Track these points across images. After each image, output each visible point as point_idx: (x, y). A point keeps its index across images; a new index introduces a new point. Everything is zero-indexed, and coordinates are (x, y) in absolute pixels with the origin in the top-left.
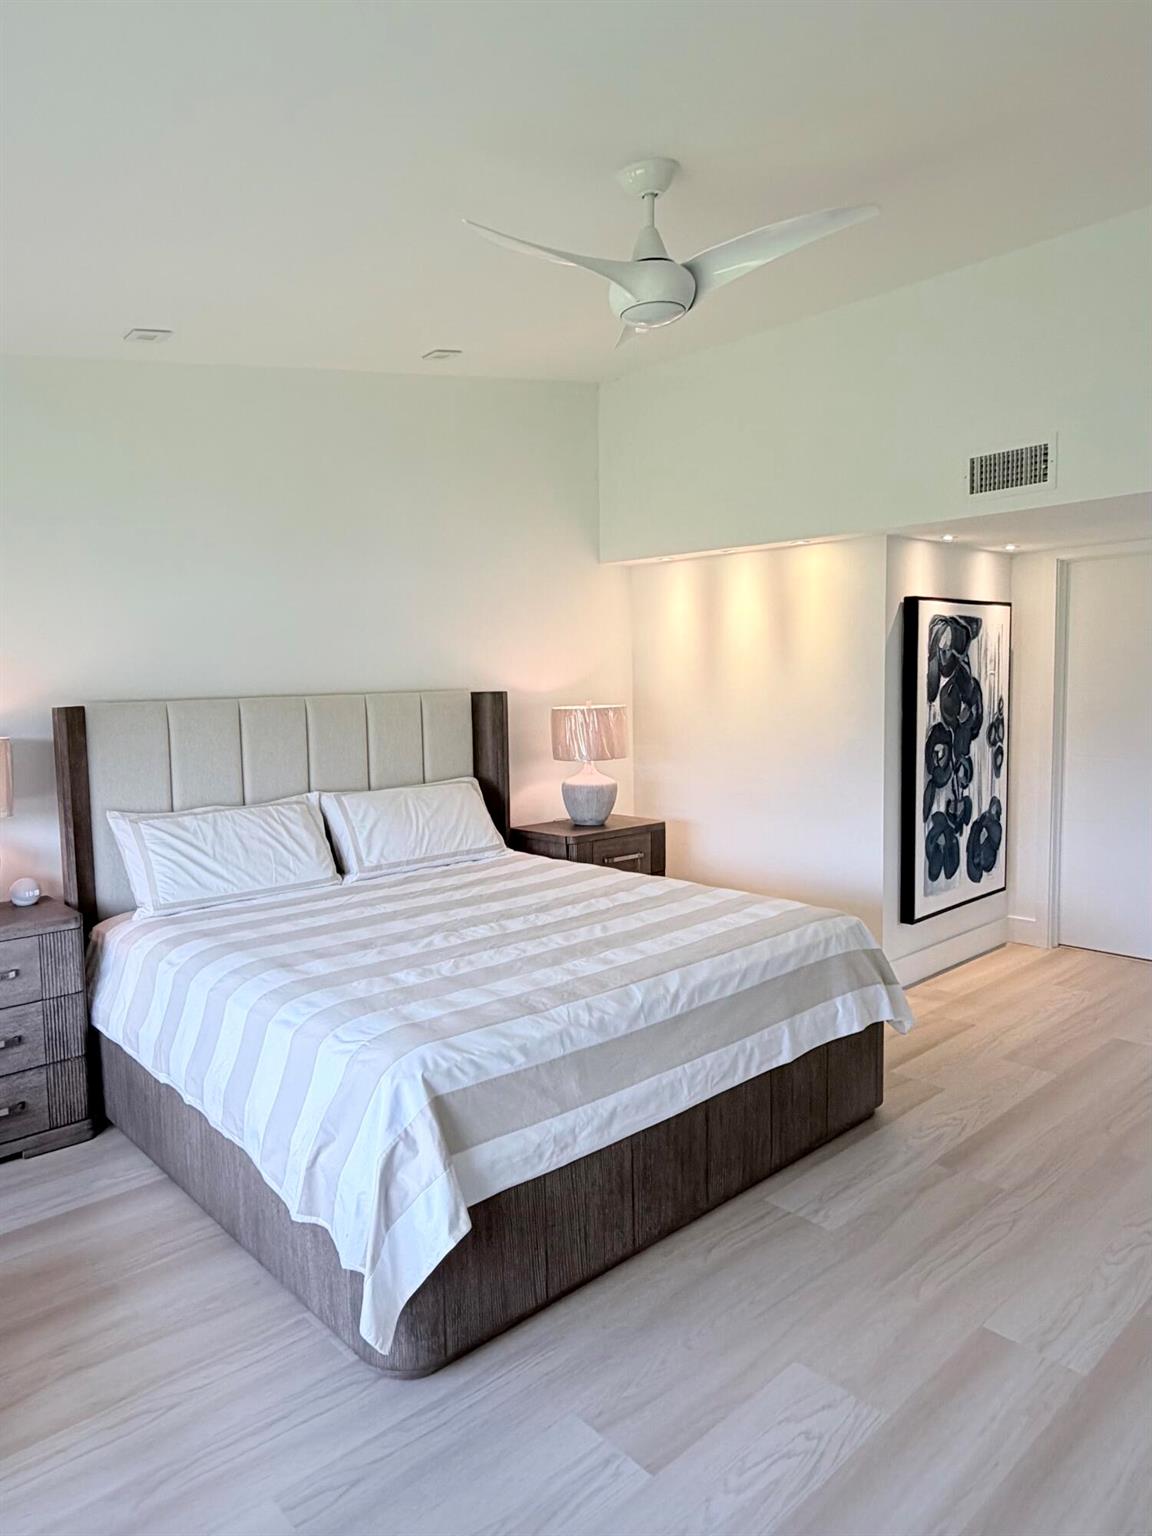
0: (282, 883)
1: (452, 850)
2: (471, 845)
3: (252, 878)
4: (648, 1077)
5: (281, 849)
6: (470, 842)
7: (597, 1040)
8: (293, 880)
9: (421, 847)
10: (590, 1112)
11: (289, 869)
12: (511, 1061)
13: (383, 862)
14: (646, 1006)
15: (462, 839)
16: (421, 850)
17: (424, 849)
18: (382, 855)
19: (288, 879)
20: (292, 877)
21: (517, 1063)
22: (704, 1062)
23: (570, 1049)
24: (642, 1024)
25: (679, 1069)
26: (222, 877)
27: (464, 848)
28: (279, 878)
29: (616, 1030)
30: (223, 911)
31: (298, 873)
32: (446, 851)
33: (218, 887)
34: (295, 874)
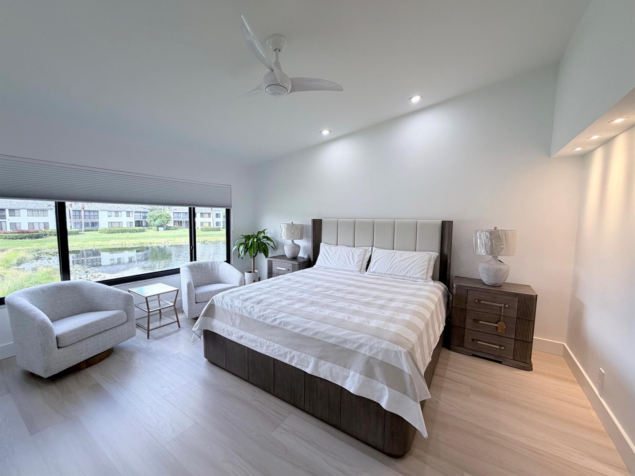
0: (344, 268)
1: (403, 275)
2: (411, 275)
3: (337, 265)
4: (256, 335)
5: (347, 259)
6: (411, 274)
7: (247, 315)
8: (347, 268)
9: (390, 270)
10: (237, 331)
11: (347, 265)
12: (228, 307)
13: (376, 271)
14: (264, 316)
15: (408, 271)
16: (390, 271)
17: (391, 271)
18: (376, 269)
19: (346, 268)
20: (347, 267)
21: (228, 308)
22: (274, 345)
23: (240, 313)
24: (261, 320)
25: (265, 340)
26: (330, 262)
27: (408, 275)
28: (343, 267)
29: (253, 316)
30: (330, 271)
31: (349, 267)
32: (400, 274)
33: (329, 265)
34: (348, 267)
